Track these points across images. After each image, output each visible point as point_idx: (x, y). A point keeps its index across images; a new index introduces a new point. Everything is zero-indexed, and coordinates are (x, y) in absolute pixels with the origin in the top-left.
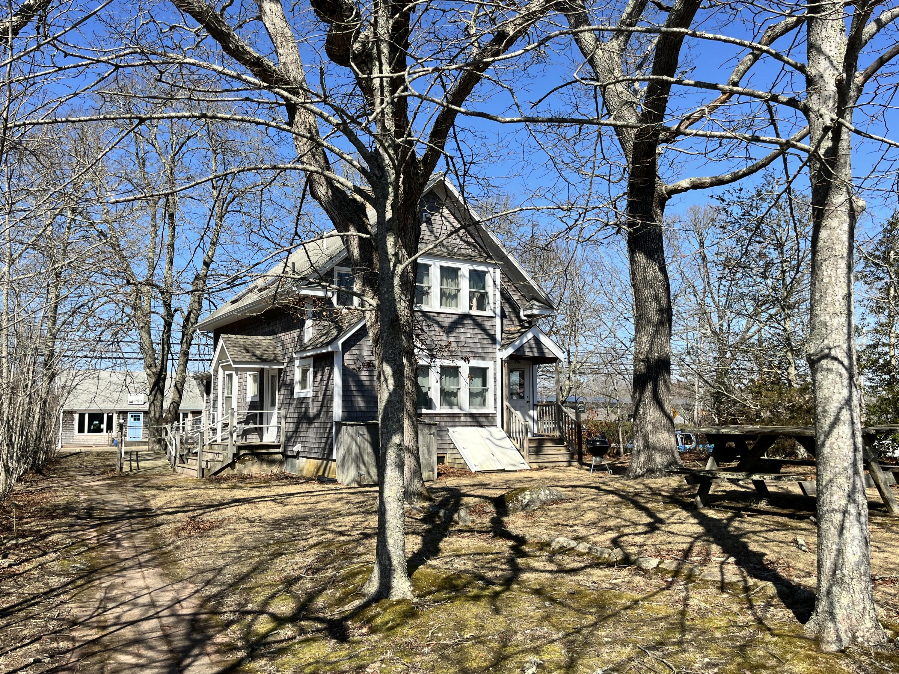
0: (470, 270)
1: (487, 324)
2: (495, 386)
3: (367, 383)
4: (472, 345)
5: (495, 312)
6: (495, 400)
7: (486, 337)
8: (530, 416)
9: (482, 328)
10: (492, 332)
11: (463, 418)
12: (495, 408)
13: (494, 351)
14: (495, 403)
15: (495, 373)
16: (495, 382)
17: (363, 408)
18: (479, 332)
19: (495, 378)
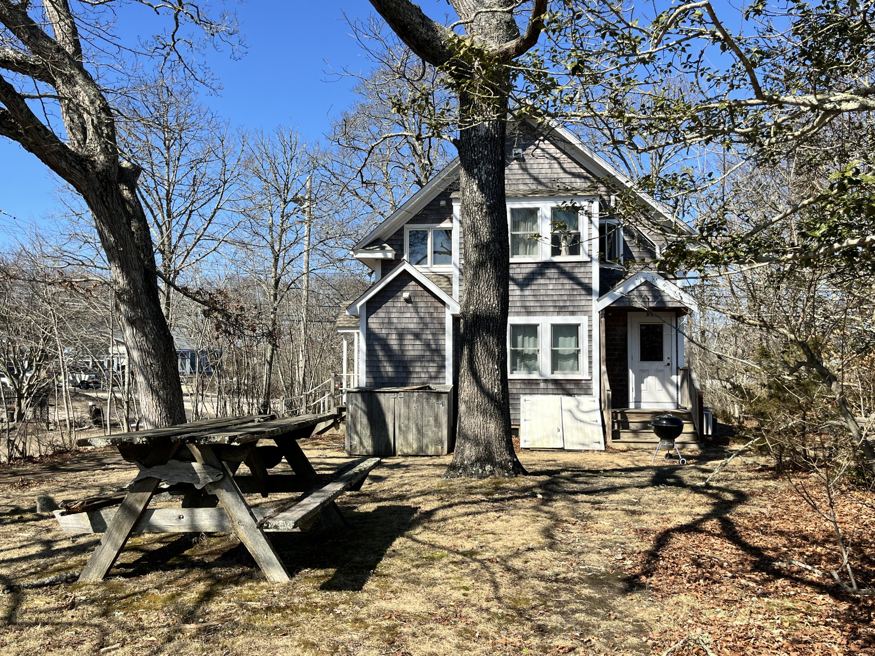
0: (553, 209)
1: (579, 272)
2: (590, 346)
3: (396, 348)
4: (555, 298)
5: (590, 256)
6: (590, 363)
7: (576, 287)
8: (672, 383)
9: (571, 277)
10: (586, 281)
11: (542, 385)
12: (590, 373)
13: (589, 303)
14: (590, 367)
15: (590, 331)
16: (590, 341)
17: (390, 374)
18: (566, 281)
19: (590, 336)
